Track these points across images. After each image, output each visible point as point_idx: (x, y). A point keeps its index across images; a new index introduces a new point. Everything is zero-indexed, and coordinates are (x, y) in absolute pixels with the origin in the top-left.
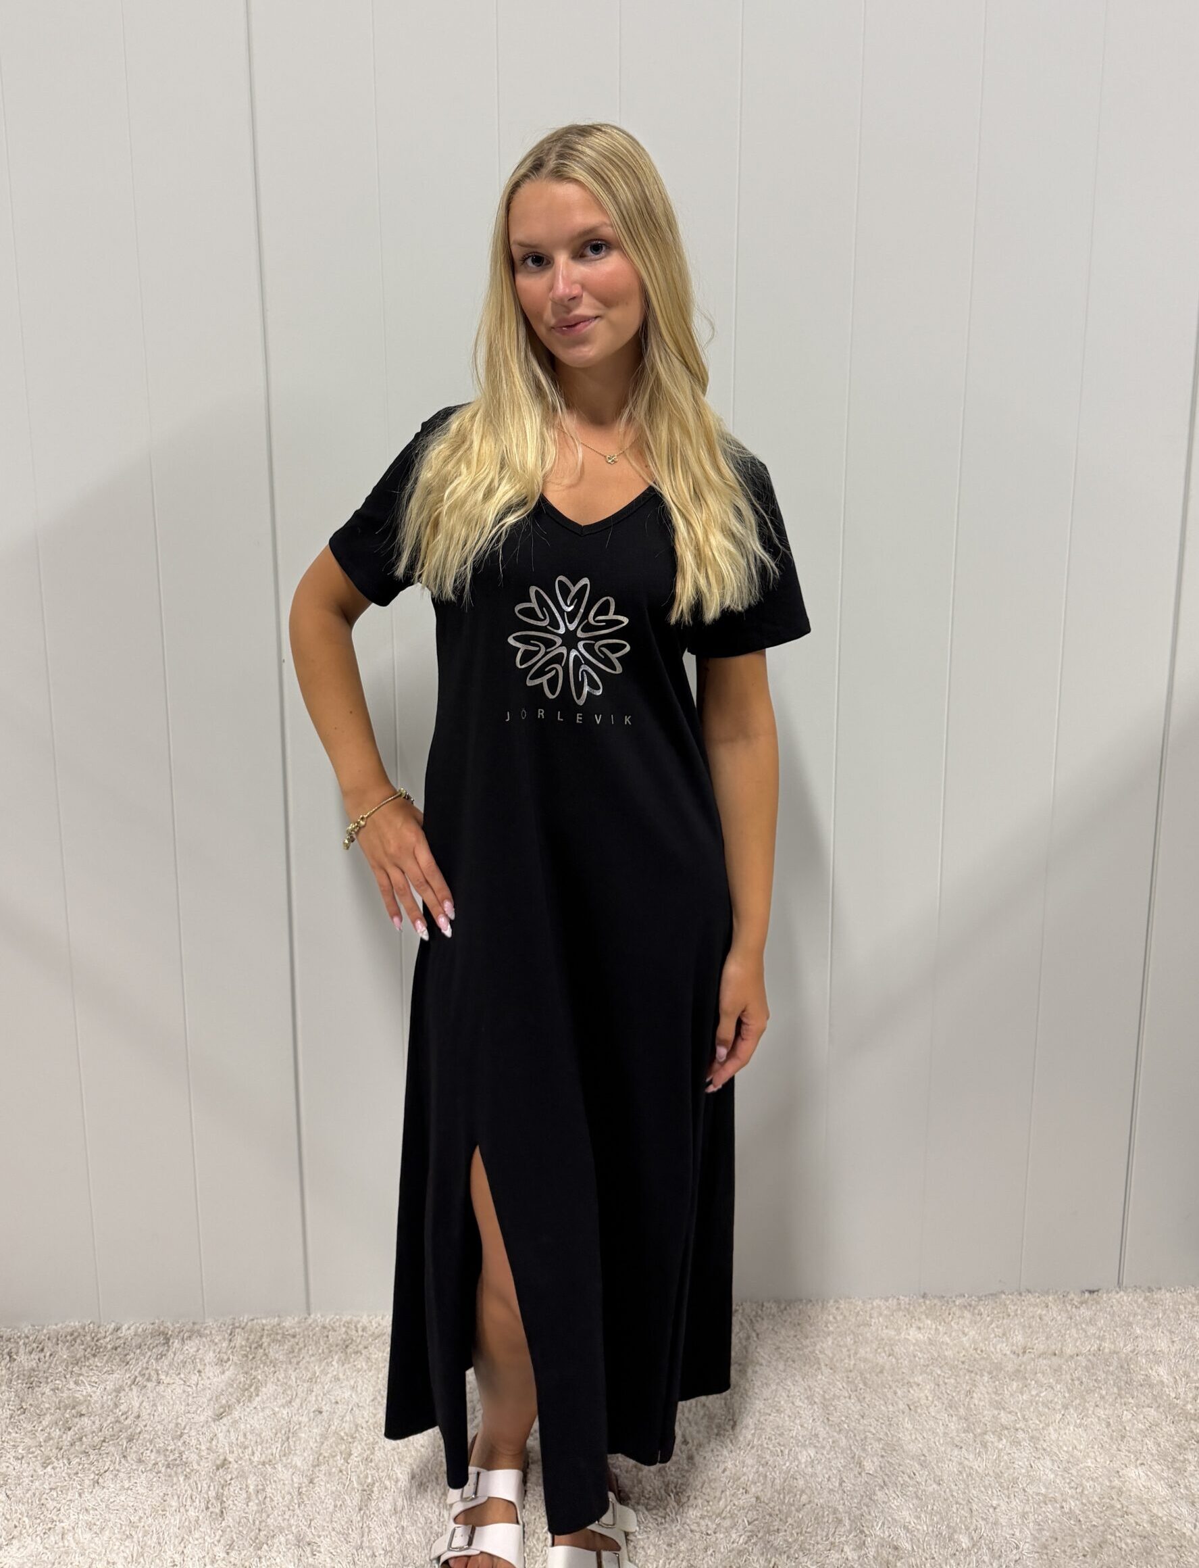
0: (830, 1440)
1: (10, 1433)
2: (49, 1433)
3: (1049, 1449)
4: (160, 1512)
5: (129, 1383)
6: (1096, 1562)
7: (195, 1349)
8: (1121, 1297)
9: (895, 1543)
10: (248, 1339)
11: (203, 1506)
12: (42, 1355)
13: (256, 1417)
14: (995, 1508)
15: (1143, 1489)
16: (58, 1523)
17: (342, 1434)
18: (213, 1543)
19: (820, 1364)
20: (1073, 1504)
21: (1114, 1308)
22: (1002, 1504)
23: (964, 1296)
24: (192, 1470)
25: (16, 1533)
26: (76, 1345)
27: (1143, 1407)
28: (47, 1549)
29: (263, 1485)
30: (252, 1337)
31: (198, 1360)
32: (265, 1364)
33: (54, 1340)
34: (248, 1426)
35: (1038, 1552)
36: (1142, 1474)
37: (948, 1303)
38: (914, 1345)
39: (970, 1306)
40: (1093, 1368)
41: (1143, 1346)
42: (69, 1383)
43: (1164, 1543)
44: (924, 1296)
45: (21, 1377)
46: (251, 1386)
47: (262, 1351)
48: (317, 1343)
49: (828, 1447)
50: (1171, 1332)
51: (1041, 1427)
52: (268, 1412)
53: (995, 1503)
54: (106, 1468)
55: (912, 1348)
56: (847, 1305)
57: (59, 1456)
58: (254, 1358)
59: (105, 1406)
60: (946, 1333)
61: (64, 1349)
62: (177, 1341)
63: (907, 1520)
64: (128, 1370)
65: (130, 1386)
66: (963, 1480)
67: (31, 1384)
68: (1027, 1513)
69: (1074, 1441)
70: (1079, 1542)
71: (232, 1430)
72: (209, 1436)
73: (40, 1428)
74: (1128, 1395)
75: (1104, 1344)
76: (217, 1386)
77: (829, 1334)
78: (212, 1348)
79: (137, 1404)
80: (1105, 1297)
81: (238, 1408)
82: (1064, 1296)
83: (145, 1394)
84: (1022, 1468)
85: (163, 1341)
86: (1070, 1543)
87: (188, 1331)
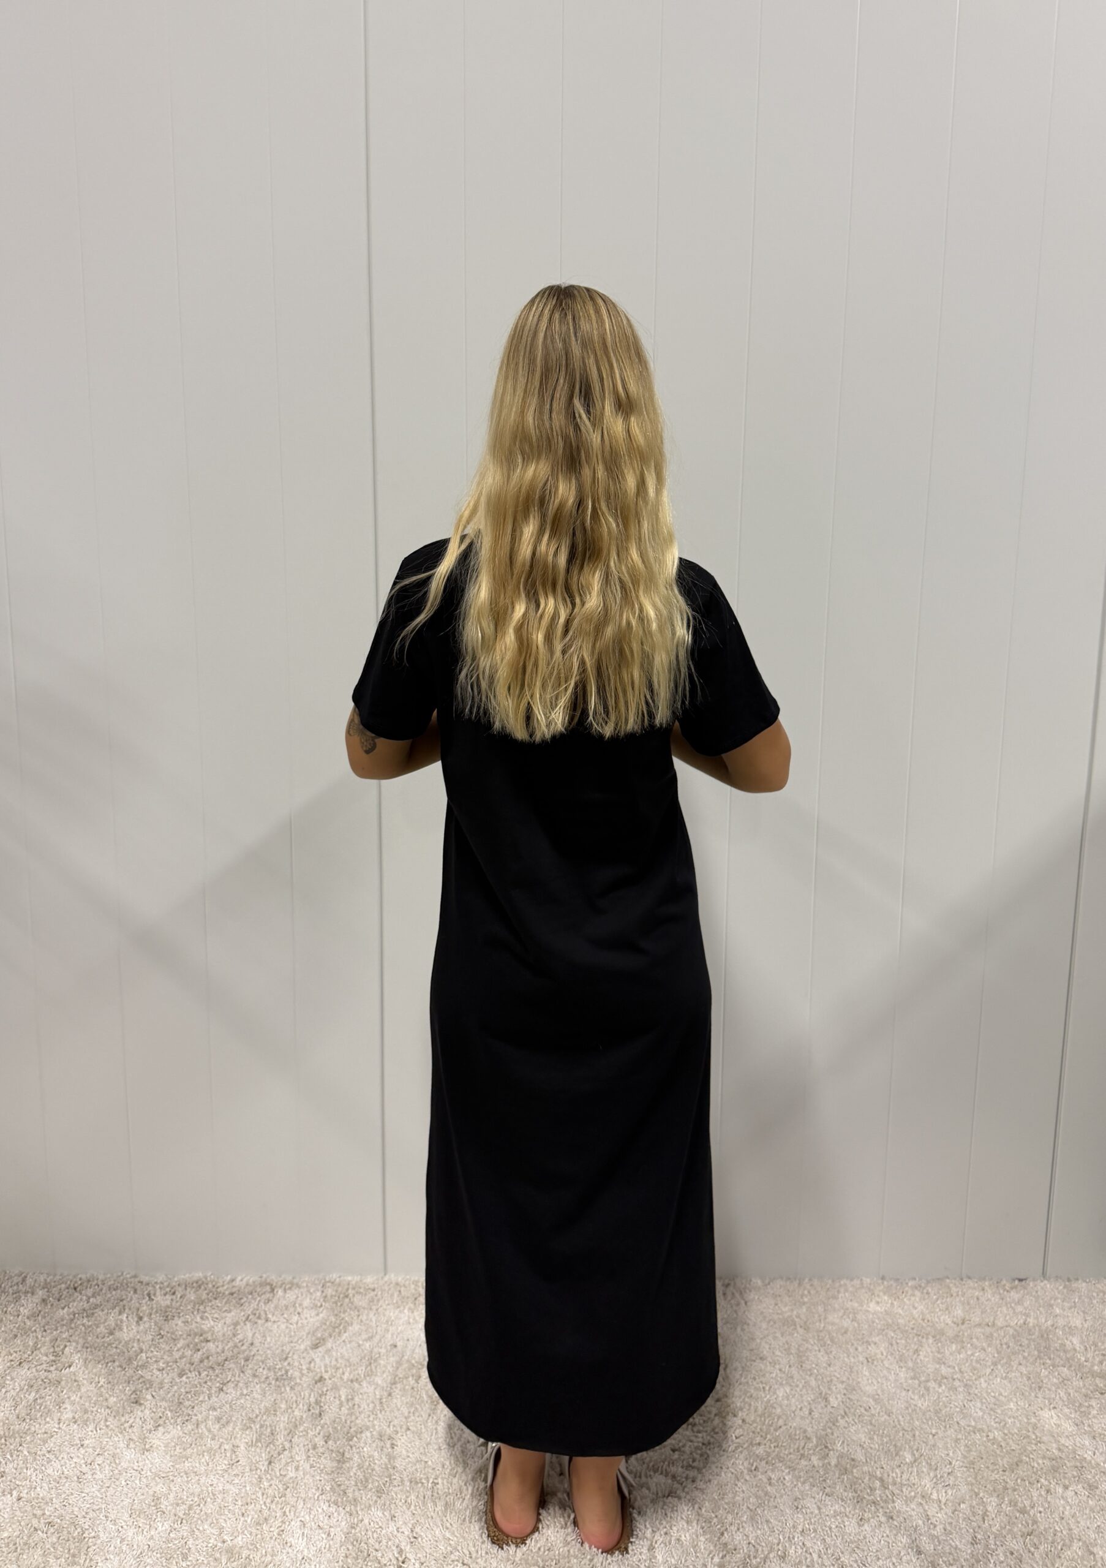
0: (803, 1381)
1: (152, 1352)
2: (183, 1353)
3: (979, 1394)
4: (272, 1412)
5: (244, 1319)
6: (1013, 1475)
7: (295, 1296)
8: (1045, 1285)
9: (853, 1457)
10: (336, 1291)
11: (305, 1407)
12: (174, 1297)
13: (345, 1348)
14: (934, 1435)
15: (1054, 1426)
16: (193, 1417)
17: (413, 1362)
18: (315, 1435)
19: (795, 1325)
20: (996, 1434)
21: (1039, 1293)
22: (939, 1433)
23: (915, 1280)
24: (296, 1384)
25: (161, 1422)
26: (201, 1291)
27: (1058, 1366)
28: (186, 1434)
29: (352, 1396)
30: (340, 1289)
31: (297, 1305)
32: (351, 1309)
33: (183, 1287)
34: (339, 1354)
35: (966, 1467)
36: (1054, 1415)
37: (902, 1283)
38: (873, 1314)
39: (920, 1286)
40: (1019, 1336)
41: (1061, 1322)
42: (196, 1317)
43: (1068, 1464)
44: (883, 1278)
45: (159, 1311)
46: (340, 1325)
47: (347, 1300)
48: (392, 1295)
49: (801, 1386)
50: (1084, 1312)
51: (974, 1378)
52: (354, 1344)
53: (934, 1431)
54: (228, 1379)
55: (871, 1316)
56: (819, 1283)
57: (192, 1369)
58: (341, 1305)
59: (226, 1334)
60: (899, 1306)
61: (192, 1292)
62: (280, 1290)
63: (863, 1440)
64: (244, 1311)
65: (244, 1322)
66: (909, 1414)
67: (167, 1317)
68: (959, 1439)
69: (1001, 1389)
70: (1000, 1461)
71: (326, 1356)
72: (308, 1360)
73: (176, 1349)
74: (1046, 1357)
75: (1028, 1320)
76: (314, 1324)
77: (804, 1303)
78: (309, 1296)
79: (250, 1335)
80: (1031, 1284)
81: (330, 1340)
82: (997, 1283)
83: (256, 1328)
84: (957, 1407)
85: (269, 1290)
86: (992, 1461)
87: (288, 1284)
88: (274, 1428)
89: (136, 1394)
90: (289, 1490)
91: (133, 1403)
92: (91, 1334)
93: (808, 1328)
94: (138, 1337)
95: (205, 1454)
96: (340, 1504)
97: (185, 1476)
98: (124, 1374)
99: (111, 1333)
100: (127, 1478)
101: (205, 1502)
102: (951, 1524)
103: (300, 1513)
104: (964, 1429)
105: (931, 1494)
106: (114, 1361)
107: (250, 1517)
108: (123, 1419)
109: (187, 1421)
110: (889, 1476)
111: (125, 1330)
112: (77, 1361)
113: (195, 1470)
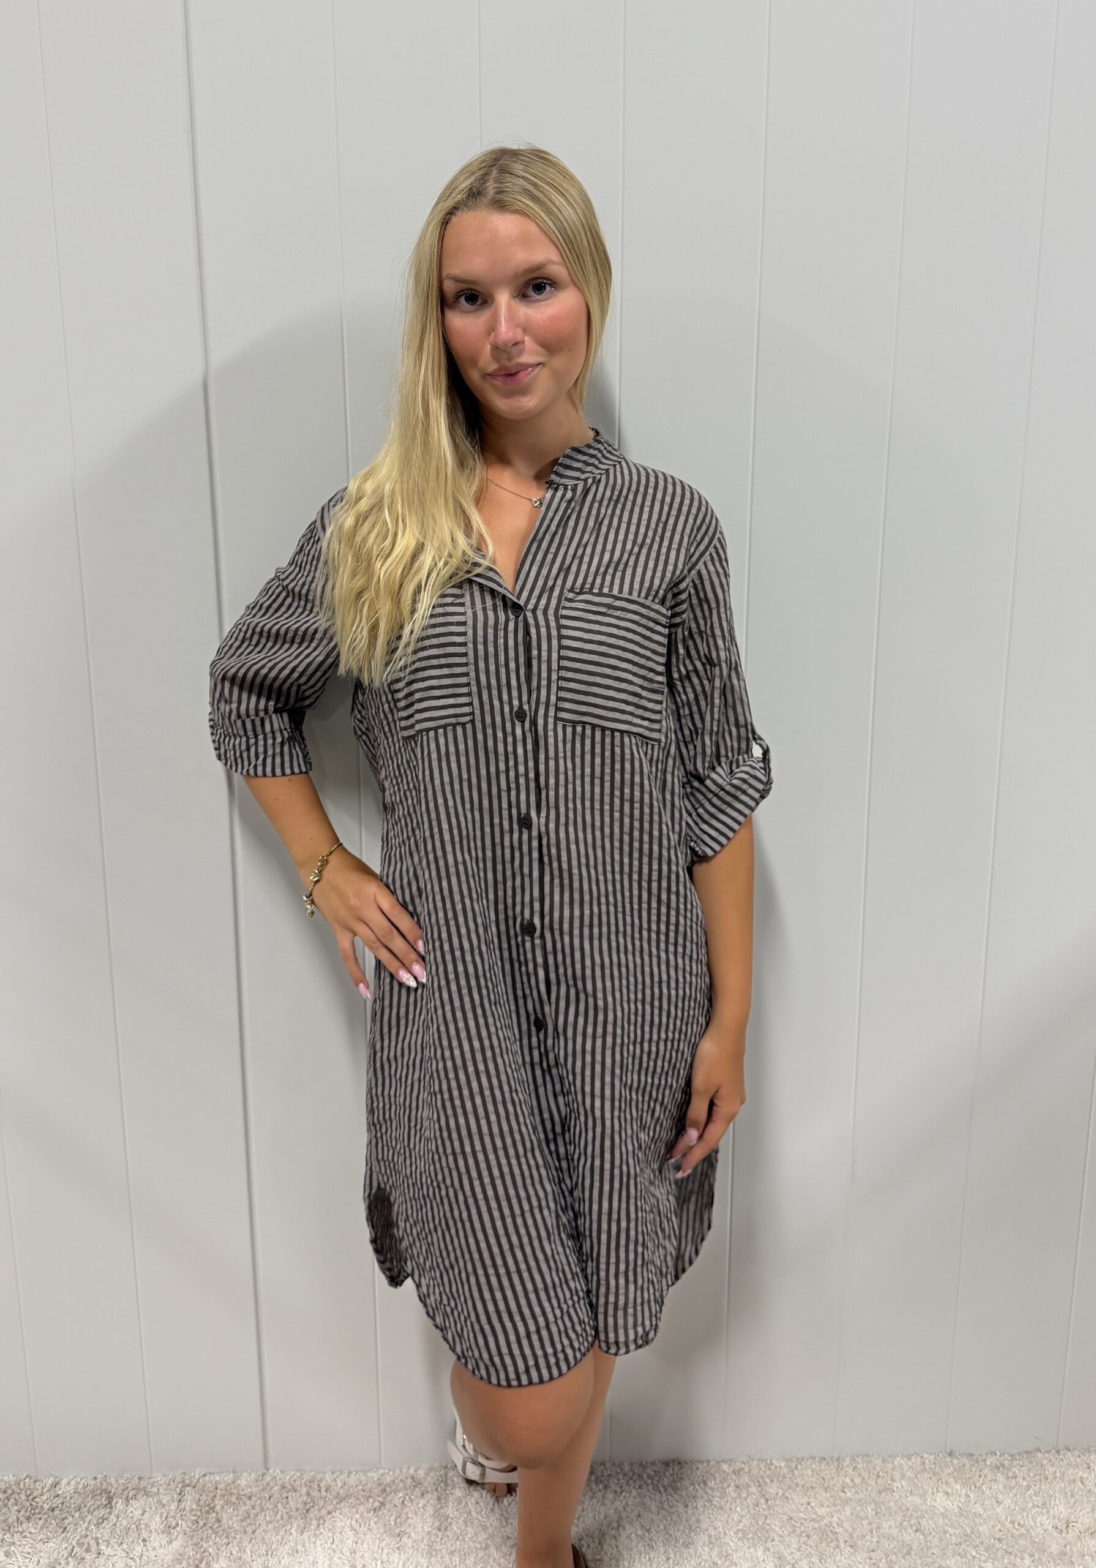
5: (66, 1555)
7: (140, 1512)
10: (199, 1500)
19: (838, 1541)
23: (996, 1454)
30: (204, 1498)
31: (143, 1526)
32: (216, 1533)
37: (978, 1462)
38: (944, 1516)
39: (1003, 1466)
44: (951, 1454)
47: (214, 1515)
48: (275, 1506)
55: (941, 1521)
58: (205, 1524)
60: (978, 1501)
62: (121, 1500)
64: (66, 1539)
65: (67, 1558)
77: (847, 1501)
78: (160, 1510)
85: (105, 1502)
87: (133, 1489)
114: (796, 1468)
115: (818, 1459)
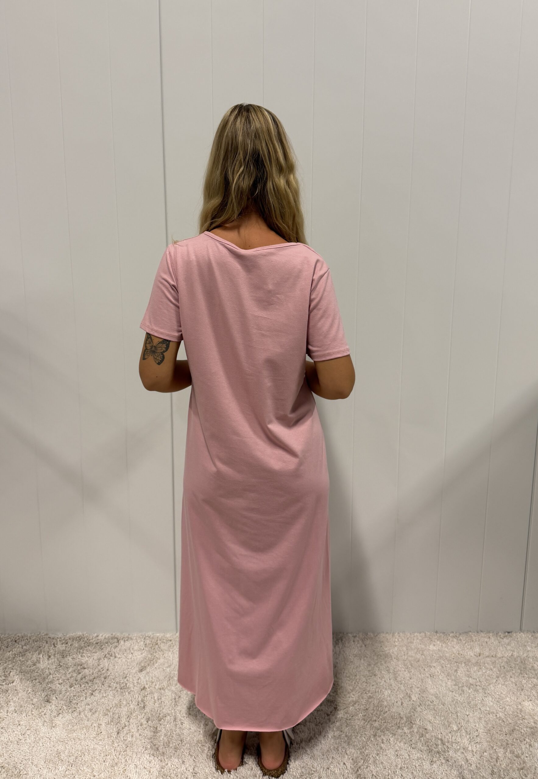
0: (397, 687)
1: (56, 674)
2: (72, 675)
3: (490, 694)
4: (119, 706)
5: (103, 656)
6: (511, 737)
7: (130, 644)
8: (522, 635)
9: (425, 728)
10: (151, 641)
11: (136, 703)
12: (67, 645)
13: (156, 671)
14: (468, 716)
15: (531, 710)
16: (77, 709)
18: (141, 718)
19: (392, 657)
20: (501, 714)
21: (519, 639)
22: (470, 714)
23: (453, 633)
24: (131, 691)
25: (61, 712)
26: (81, 642)
27: (531, 678)
28: (74, 718)
29: (160, 697)
30: (153, 640)
31: (131, 649)
32: (159, 651)
33: (72, 640)
34: (153, 674)
35: (486, 733)
36: (531, 704)
37: (446, 635)
38: (432, 651)
39: (456, 636)
40: (509, 662)
41: (531, 654)
42: (78, 656)
44: (437, 632)
45: (59, 653)
46: (154, 659)
47: (157, 646)
49: (396, 690)
51: (487, 685)
52: (161, 669)
53: (467, 713)
54: (96, 689)
55: (431, 652)
56: (403, 635)
57: (76, 683)
58: (154, 649)
59: (94, 665)
60: (446, 647)
61: (76, 643)
63: (430, 719)
64: (104, 652)
65: (104, 658)
66: (454, 704)
67: (63, 656)
68: (481, 718)
69: (502, 691)
70: (503, 729)
71: (147, 676)
72: (137, 678)
73: (68, 673)
74: (524, 673)
75: (514, 653)
76: (140, 659)
77: (396, 646)
78: (137, 644)
79: (107, 665)
80: (514, 635)
81: (149, 667)
82: (497, 634)
83: (110, 661)
84: (479, 700)
85: (116, 641)
86: (499, 729)
87: (126, 637)
88: (120, 714)
89: (48, 697)
90: (128, 748)
91: (46, 702)
92: (24, 665)
93: (399, 658)
94: (48, 667)
95: (84, 729)
96: (155, 755)
97: (73, 741)
98: (41, 687)
99: (34, 665)
100: (43, 742)
101: (84, 755)
102: (479, 763)
103: (134, 760)
104: (484, 712)
105: (468, 747)
106: (36, 680)
107: (108, 763)
108: (41, 710)
109: (74, 711)
110: (445, 738)
111: (41, 663)
112: (17, 680)
113: (79, 737)
114: (377, 636)
115: (385, 633)
